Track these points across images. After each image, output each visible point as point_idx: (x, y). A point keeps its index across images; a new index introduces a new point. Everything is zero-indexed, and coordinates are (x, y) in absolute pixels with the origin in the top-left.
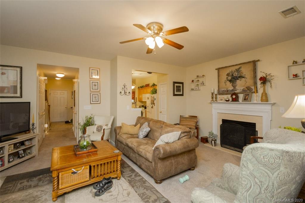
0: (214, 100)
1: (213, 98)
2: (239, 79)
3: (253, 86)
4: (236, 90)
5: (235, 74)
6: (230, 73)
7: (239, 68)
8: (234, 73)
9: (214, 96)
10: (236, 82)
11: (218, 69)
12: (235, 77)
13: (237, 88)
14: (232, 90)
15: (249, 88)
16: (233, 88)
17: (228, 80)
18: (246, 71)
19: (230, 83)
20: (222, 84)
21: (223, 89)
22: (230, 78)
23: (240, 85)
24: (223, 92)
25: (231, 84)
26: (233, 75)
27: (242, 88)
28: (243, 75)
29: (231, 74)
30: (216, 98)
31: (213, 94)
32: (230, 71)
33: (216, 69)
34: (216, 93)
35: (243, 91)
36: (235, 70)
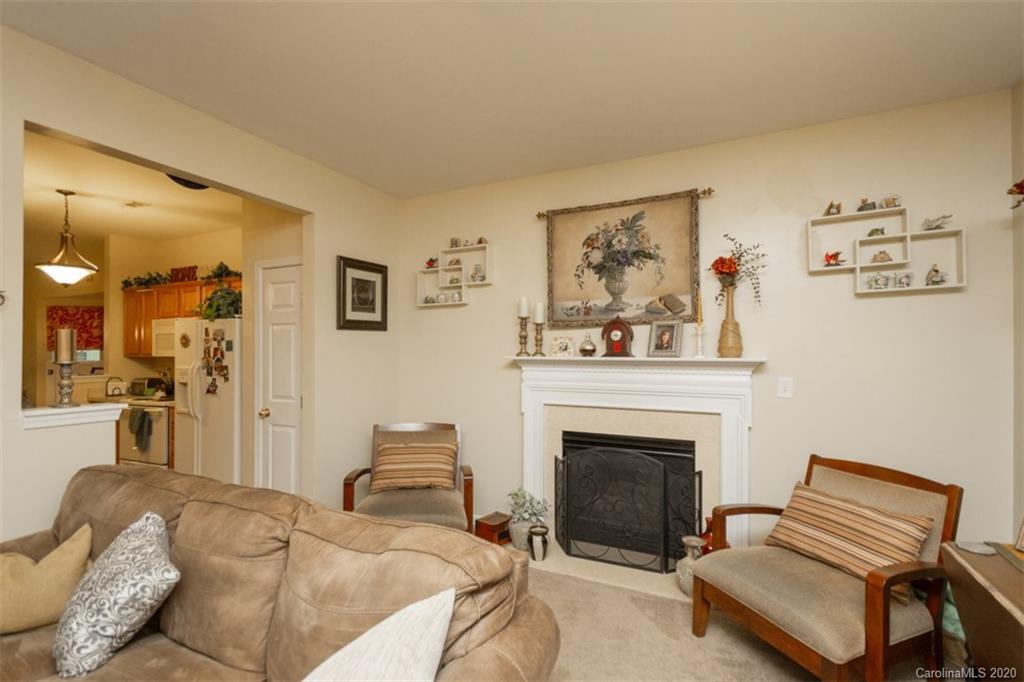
0: (531, 347)
1: (523, 339)
2: (636, 263)
3: (686, 293)
4: (622, 310)
5: (620, 241)
6: (598, 234)
7: (636, 218)
8: (614, 237)
9: (531, 334)
10: (622, 273)
11: (550, 217)
12: (619, 252)
13: (625, 298)
14: (608, 309)
15: (670, 303)
16: (610, 299)
17: (589, 265)
18: (660, 230)
19: (597, 276)
20: (567, 283)
21: (570, 304)
22: (597, 257)
23: (638, 287)
24: (568, 315)
25: (604, 280)
26: (609, 245)
27: (645, 301)
28: (649, 246)
29: (602, 240)
30: (539, 342)
31: (524, 322)
32: (598, 228)
33: (540, 216)
34: (540, 318)
35: (650, 314)
36: (619, 222)
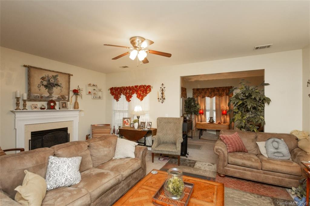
0: (21, 107)
1: (18, 104)
2: (56, 87)
3: (67, 95)
4: (52, 98)
5: (52, 80)
6: (45, 77)
7: (56, 76)
8: (50, 79)
9: (21, 103)
10: (52, 89)
11: (29, 69)
12: (51, 83)
13: (53, 95)
14: (48, 97)
15: (63, 97)
16: (49, 95)
17: (43, 85)
18: (61, 80)
19: (45, 88)
20: (35, 88)
21: (36, 95)
22: (45, 83)
23: (56, 93)
24: (35, 98)
25: (47, 90)
26: (49, 81)
27: (57, 96)
28: (59, 83)
29: (47, 79)
30: (25, 105)
31: (18, 99)
32: (45, 75)
33: (25, 66)
34: (25, 98)
35: (59, 99)
36: (52, 76)
